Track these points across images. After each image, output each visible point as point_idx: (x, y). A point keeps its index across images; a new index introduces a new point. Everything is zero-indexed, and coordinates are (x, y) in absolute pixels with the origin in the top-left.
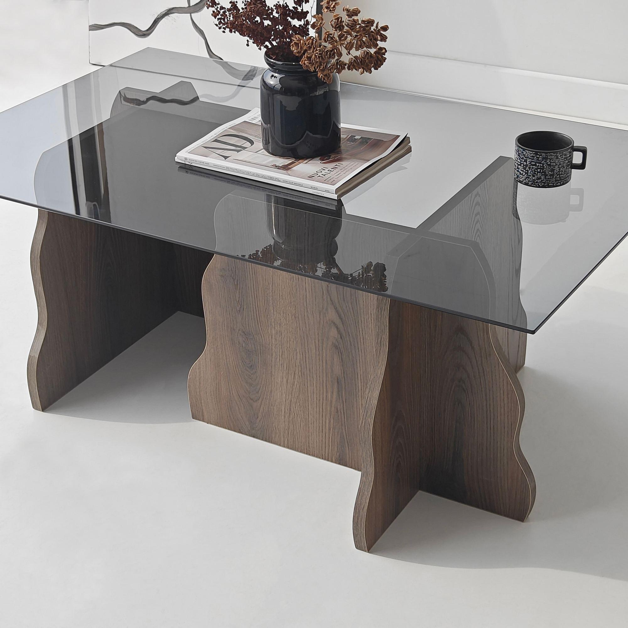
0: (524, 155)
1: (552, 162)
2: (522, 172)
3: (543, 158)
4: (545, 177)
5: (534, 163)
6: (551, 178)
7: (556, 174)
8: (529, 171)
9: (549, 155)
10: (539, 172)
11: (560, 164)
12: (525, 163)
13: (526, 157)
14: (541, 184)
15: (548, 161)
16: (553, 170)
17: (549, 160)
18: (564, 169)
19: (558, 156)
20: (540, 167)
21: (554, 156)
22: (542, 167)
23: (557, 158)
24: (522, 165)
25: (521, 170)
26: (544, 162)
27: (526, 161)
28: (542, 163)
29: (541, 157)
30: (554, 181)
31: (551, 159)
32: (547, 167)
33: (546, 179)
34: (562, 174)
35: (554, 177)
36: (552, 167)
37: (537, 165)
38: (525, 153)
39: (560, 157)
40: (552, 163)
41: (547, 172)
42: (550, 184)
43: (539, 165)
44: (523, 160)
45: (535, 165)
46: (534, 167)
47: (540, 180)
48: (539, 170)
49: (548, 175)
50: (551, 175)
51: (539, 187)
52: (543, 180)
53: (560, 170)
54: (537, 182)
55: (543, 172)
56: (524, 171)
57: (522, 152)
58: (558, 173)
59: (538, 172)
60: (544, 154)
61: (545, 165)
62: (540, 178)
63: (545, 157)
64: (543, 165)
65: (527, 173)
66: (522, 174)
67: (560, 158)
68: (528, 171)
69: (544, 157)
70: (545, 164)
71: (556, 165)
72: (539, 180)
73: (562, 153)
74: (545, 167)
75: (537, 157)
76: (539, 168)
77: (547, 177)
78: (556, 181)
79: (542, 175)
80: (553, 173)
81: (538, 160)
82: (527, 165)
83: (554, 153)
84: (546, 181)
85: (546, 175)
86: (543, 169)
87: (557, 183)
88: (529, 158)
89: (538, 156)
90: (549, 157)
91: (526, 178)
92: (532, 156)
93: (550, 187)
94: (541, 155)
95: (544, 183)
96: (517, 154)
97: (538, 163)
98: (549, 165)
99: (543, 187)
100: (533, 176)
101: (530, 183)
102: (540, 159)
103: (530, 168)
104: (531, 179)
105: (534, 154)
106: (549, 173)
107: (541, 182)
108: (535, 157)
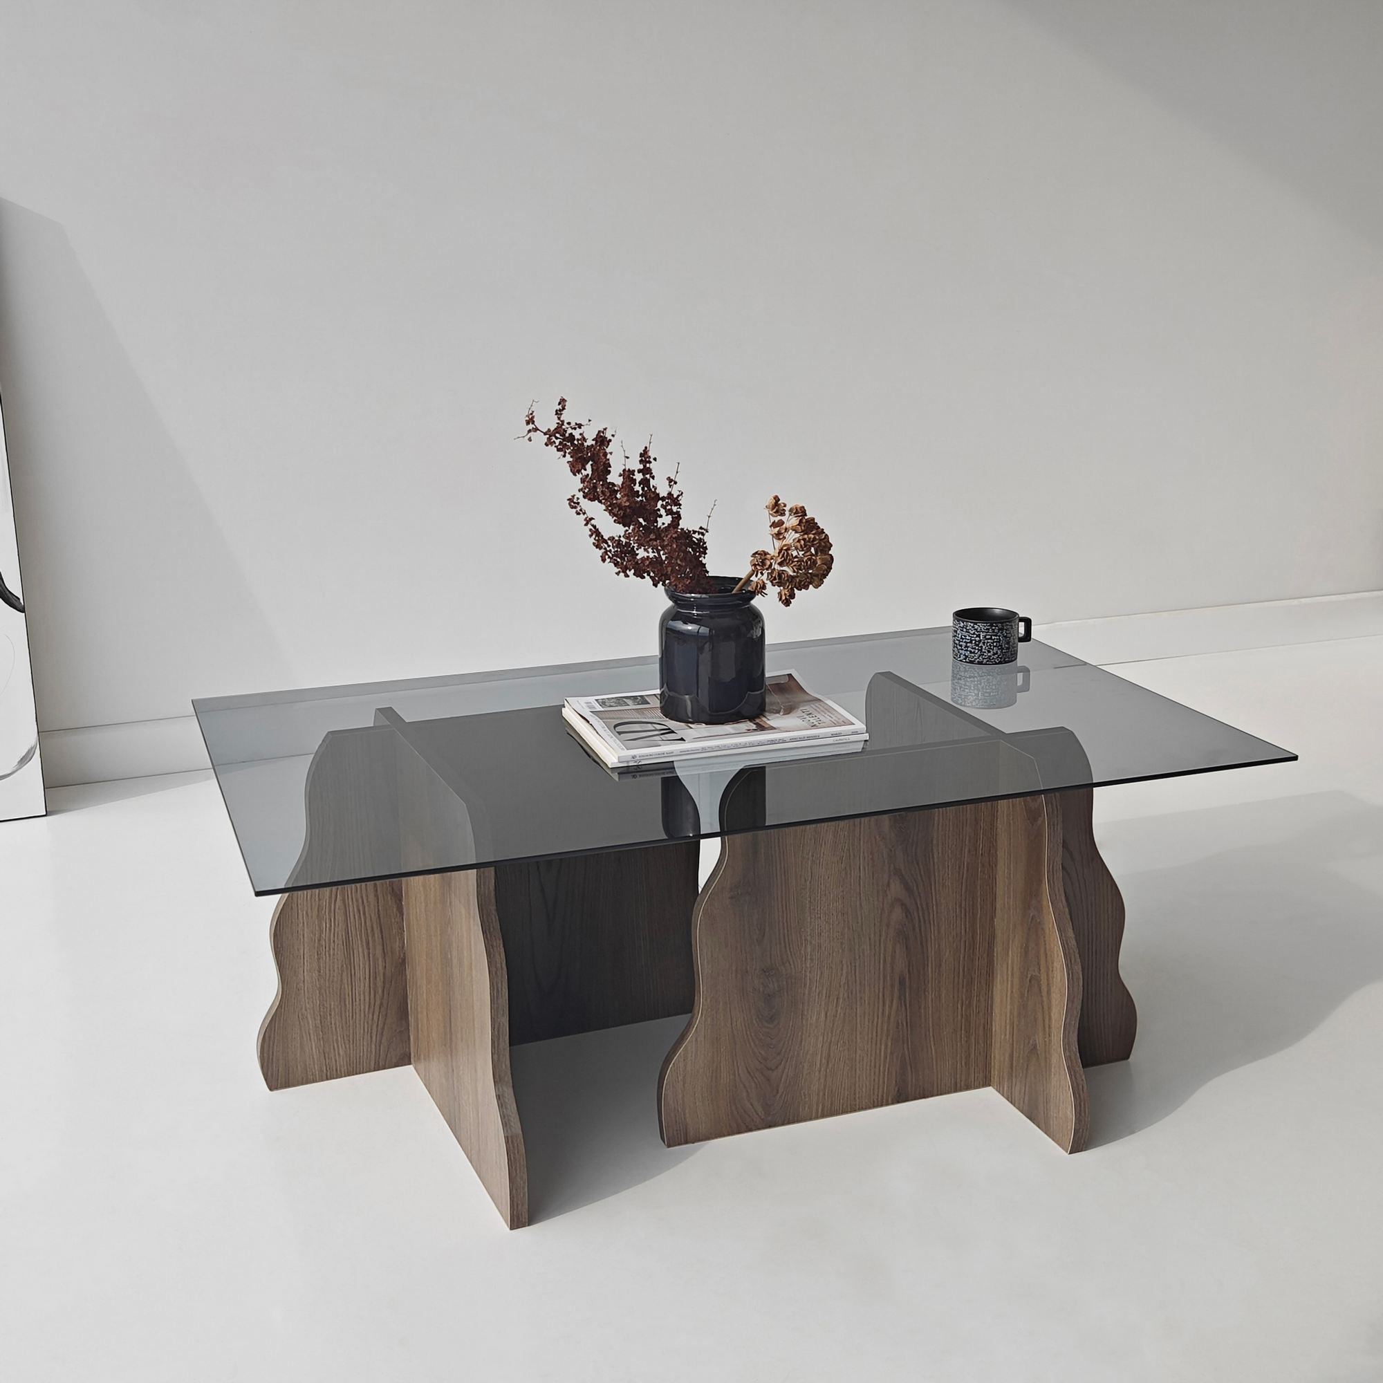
0: (976, 630)
2: (973, 650)
3: (999, 630)
4: (1002, 651)
5: (989, 637)
7: (1011, 647)
8: (984, 647)
10: (995, 646)
12: (978, 639)
13: (978, 632)
15: (1005, 632)
19: (1013, 625)
23: (1012, 628)
24: (974, 642)
25: (972, 648)
26: (1000, 633)
27: (979, 636)
29: (996, 628)
33: (1003, 653)
36: (1008, 639)
37: (993, 638)
38: (976, 627)
41: (1003, 646)
43: (996, 638)
44: (975, 636)
45: (991, 639)
46: (989, 641)
48: (995, 644)
50: (1007, 648)
51: (996, 664)
52: (1000, 655)
54: (993, 659)
55: (1000, 646)
56: (977, 648)
57: (973, 627)
59: (994, 646)
62: (997, 653)
64: (1000, 638)
65: (981, 650)
66: (974, 653)
67: (1014, 628)
68: (981, 647)
70: (1001, 636)
71: (1012, 636)
74: (1002, 639)
75: (993, 629)
76: (996, 641)
77: (1005, 650)
79: (999, 649)
80: (1009, 646)
81: (994, 632)
82: (980, 641)
83: (1009, 622)
84: (1002, 655)
85: (1002, 649)
86: (999, 642)
88: (983, 632)
91: (980, 655)
92: (987, 629)
93: (1006, 662)
94: (997, 626)
95: (1000, 658)
96: (965, 630)
97: (994, 636)
98: (1006, 637)
99: (1000, 663)
100: (989, 652)
101: (985, 661)
102: (996, 631)
103: (984, 643)
104: (986, 656)
105: (989, 626)
106: (1006, 645)
107: (997, 658)
108: (990, 630)
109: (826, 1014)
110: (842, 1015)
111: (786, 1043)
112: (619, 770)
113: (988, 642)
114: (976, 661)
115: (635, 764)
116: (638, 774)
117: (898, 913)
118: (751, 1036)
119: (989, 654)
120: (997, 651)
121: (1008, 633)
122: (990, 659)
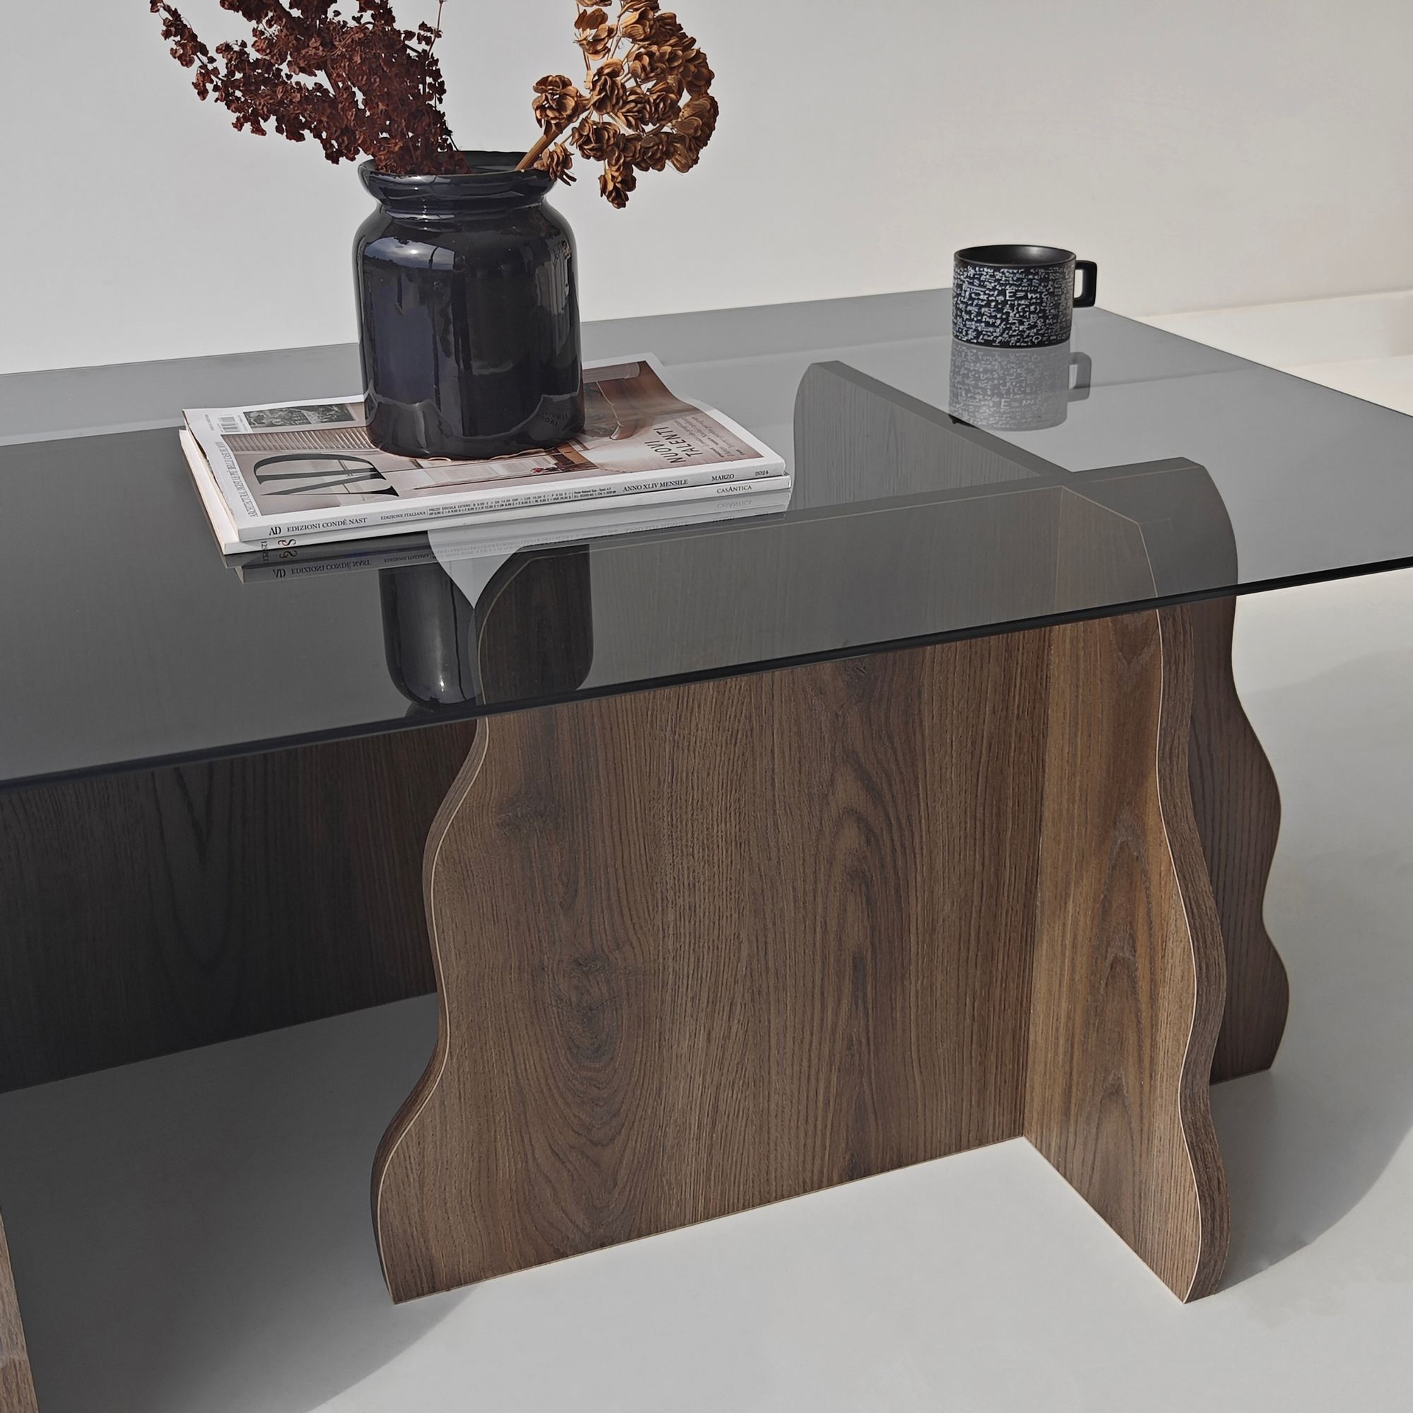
0: (998, 281)
1: (1057, 286)
2: (991, 321)
3: (1041, 280)
4: (1045, 322)
5: (1022, 294)
6: (1054, 324)
8: (1011, 314)
9: (1054, 270)
10: (1033, 313)
12: (1001, 298)
13: (1001, 285)
14: (1035, 339)
15: (1050, 286)
19: (1066, 273)
20: (1034, 300)
21: (1059, 274)
22: (1038, 299)
24: (993, 304)
25: (991, 317)
26: (1042, 288)
27: (1003, 293)
28: (1039, 290)
29: (1036, 277)
30: (1059, 330)
31: (1054, 281)
32: (1048, 297)
33: (1045, 326)
35: (1059, 321)
36: (1055, 299)
37: (1029, 296)
38: (998, 275)
39: (1068, 275)
40: (1056, 290)
41: (1049, 310)
42: (1054, 334)
43: (1034, 296)
44: (996, 293)
45: (1025, 297)
46: (1023, 302)
47: (1035, 330)
48: (1032, 308)
49: (1050, 317)
50: (1054, 316)
51: (1033, 345)
52: (1041, 329)
54: (1028, 336)
55: (1040, 311)
56: (999, 316)
57: (993, 276)
58: (1064, 311)
59: (1031, 313)
60: (1043, 271)
61: (1046, 294)
62: (1034, 326)
63: (1045, 277)
64: (1041, 297)
65: (1007, 319)
66: (993, 325)
67: (1068, 278)
68: (1008, 314)
69: (1042, 276)
70: (1044, 292)
71: (1063, 293)
72: (1031, 332)
74: (1045, 300)
75: (1029, 280)
76: (1033, 304)
77: (1049, 320)
78: (1061, 328)
79: (1039, 317)
80: (1058, 311)
81: (1030, 285)
82: (1005, 302)
84: (1045, 331)
85: (1045, 317)
86: (1040, 304)
87: (1063, 335)
88: (1011, 285)
89: (1031, 277)
90: (1052, 277)
91: (1004, 330)
93: (1051, 343)
94: (1037, 274)
95: (1043, 335)
96: (976, 282)
97: (1031, 292)
98: (1052, 294)
99: (1041, 344)
100: (1021, 323)
101: (1013, 340)
102: (1035, 282)
103: (1012, 306)
104: (1015, 331)
105: (1022, 273)
106: (1052, 311)
107: (1036, 334)
108: (1025, 280)
109: (709, 1035)
110: (741, 1033)
111: (630, 1094)
112: (246, 560)
113: (1019, 305)
114: (998, 341)
115: (281, 546)
116: (287, 568)
117: (851, 837)
118: (558, 1087)
119: (1021, 328)
120: (1036, 322)
121: (1054, 288)
122: (1022, 336)
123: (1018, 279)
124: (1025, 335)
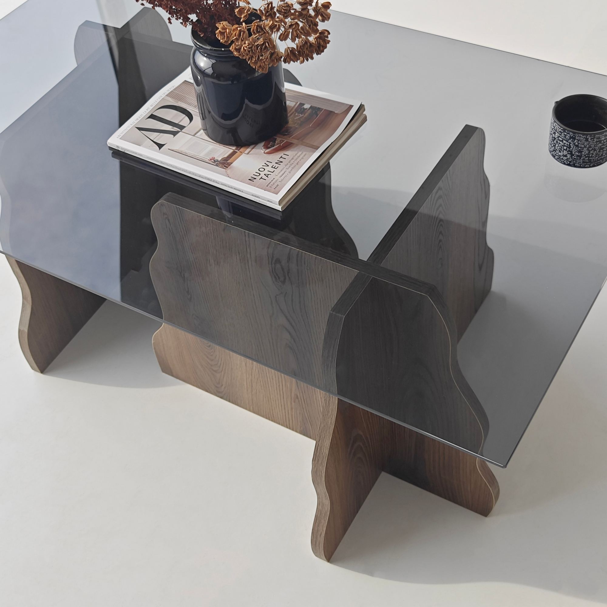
1: (581, 143)
3: (571, 138)
5: (561, 139)
6: (577, 159)
7: (584, 156)
9: (578, 136)
10: (566, 150)
11: (590, 147)
14: (566, 162)
15: (575, 142)
16: (580, 152)
17: (577, 141)
18: (595, 152)
19: (588, 138)
20: (566, 145)
21: (582, 138)
22: (568, 145)
23: (587, 140)
26: (571, 141)
28: (569, 141)
29: (568, 135)
30: (581, 163)
31: (579, 140)
32: (573, 147)
33: (572, 158)
34: (592, 157)
35: (582, 159)
36: (579, 148)
39: (590, 139)
40: (579, 145)
41: (574, 153)
42: (576, 164)
43: (566, 143)
45: (562, 141)
47: (566, 158)
48: (565, 148)
49: (575, 155)
50: (578, 156)
51: (564, 164)
52: (569, 159)
53: (589, 152)
54: (562, 159)
55: (569, 151)
58: (587, 155)
59: (564, 149)
60: (572, 134)
61: (572, 145)
62: (566, 156)
63: (573, 137)
67: (590, 141)
69: (571, 136)
70: (571, 143)
71: (585, 147)
72: (564, 158)
73: (594, 136)
74: (572, 146)
75: (564, 134)
76: (565, 146)
77: (573, 157)
78: (584, 162)
79: (568, 153)
80: (581, 154)
81: (565, 137)
83: (584, 134)
84: (572, 160)
85: (572, 155)
87: (585, 165)
89: (566, 134)
90: (577, 138)
94: (569, 134)
95: (570, 162)
97: (565, 140)
98: (577, 146)
102: (567, 137)
103: (557, 142)
104: (557, 153)
105: (562, 130)
106: (576, 153)
107: (566, 160)
108: (563, 134)
113: (560, 143)
119: (560, 154)
120: (566, 155)
121: (579, 143)
122: (560, 158)
123: (560, 132)
124: (561, 158)
